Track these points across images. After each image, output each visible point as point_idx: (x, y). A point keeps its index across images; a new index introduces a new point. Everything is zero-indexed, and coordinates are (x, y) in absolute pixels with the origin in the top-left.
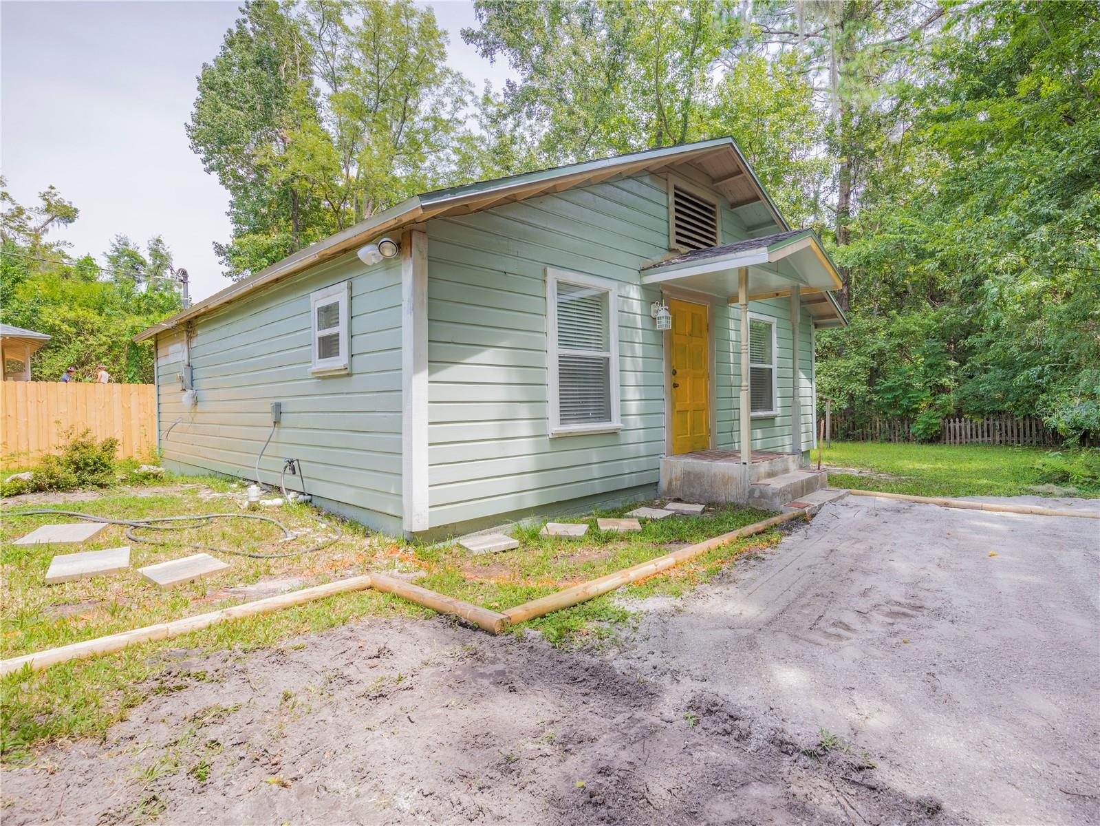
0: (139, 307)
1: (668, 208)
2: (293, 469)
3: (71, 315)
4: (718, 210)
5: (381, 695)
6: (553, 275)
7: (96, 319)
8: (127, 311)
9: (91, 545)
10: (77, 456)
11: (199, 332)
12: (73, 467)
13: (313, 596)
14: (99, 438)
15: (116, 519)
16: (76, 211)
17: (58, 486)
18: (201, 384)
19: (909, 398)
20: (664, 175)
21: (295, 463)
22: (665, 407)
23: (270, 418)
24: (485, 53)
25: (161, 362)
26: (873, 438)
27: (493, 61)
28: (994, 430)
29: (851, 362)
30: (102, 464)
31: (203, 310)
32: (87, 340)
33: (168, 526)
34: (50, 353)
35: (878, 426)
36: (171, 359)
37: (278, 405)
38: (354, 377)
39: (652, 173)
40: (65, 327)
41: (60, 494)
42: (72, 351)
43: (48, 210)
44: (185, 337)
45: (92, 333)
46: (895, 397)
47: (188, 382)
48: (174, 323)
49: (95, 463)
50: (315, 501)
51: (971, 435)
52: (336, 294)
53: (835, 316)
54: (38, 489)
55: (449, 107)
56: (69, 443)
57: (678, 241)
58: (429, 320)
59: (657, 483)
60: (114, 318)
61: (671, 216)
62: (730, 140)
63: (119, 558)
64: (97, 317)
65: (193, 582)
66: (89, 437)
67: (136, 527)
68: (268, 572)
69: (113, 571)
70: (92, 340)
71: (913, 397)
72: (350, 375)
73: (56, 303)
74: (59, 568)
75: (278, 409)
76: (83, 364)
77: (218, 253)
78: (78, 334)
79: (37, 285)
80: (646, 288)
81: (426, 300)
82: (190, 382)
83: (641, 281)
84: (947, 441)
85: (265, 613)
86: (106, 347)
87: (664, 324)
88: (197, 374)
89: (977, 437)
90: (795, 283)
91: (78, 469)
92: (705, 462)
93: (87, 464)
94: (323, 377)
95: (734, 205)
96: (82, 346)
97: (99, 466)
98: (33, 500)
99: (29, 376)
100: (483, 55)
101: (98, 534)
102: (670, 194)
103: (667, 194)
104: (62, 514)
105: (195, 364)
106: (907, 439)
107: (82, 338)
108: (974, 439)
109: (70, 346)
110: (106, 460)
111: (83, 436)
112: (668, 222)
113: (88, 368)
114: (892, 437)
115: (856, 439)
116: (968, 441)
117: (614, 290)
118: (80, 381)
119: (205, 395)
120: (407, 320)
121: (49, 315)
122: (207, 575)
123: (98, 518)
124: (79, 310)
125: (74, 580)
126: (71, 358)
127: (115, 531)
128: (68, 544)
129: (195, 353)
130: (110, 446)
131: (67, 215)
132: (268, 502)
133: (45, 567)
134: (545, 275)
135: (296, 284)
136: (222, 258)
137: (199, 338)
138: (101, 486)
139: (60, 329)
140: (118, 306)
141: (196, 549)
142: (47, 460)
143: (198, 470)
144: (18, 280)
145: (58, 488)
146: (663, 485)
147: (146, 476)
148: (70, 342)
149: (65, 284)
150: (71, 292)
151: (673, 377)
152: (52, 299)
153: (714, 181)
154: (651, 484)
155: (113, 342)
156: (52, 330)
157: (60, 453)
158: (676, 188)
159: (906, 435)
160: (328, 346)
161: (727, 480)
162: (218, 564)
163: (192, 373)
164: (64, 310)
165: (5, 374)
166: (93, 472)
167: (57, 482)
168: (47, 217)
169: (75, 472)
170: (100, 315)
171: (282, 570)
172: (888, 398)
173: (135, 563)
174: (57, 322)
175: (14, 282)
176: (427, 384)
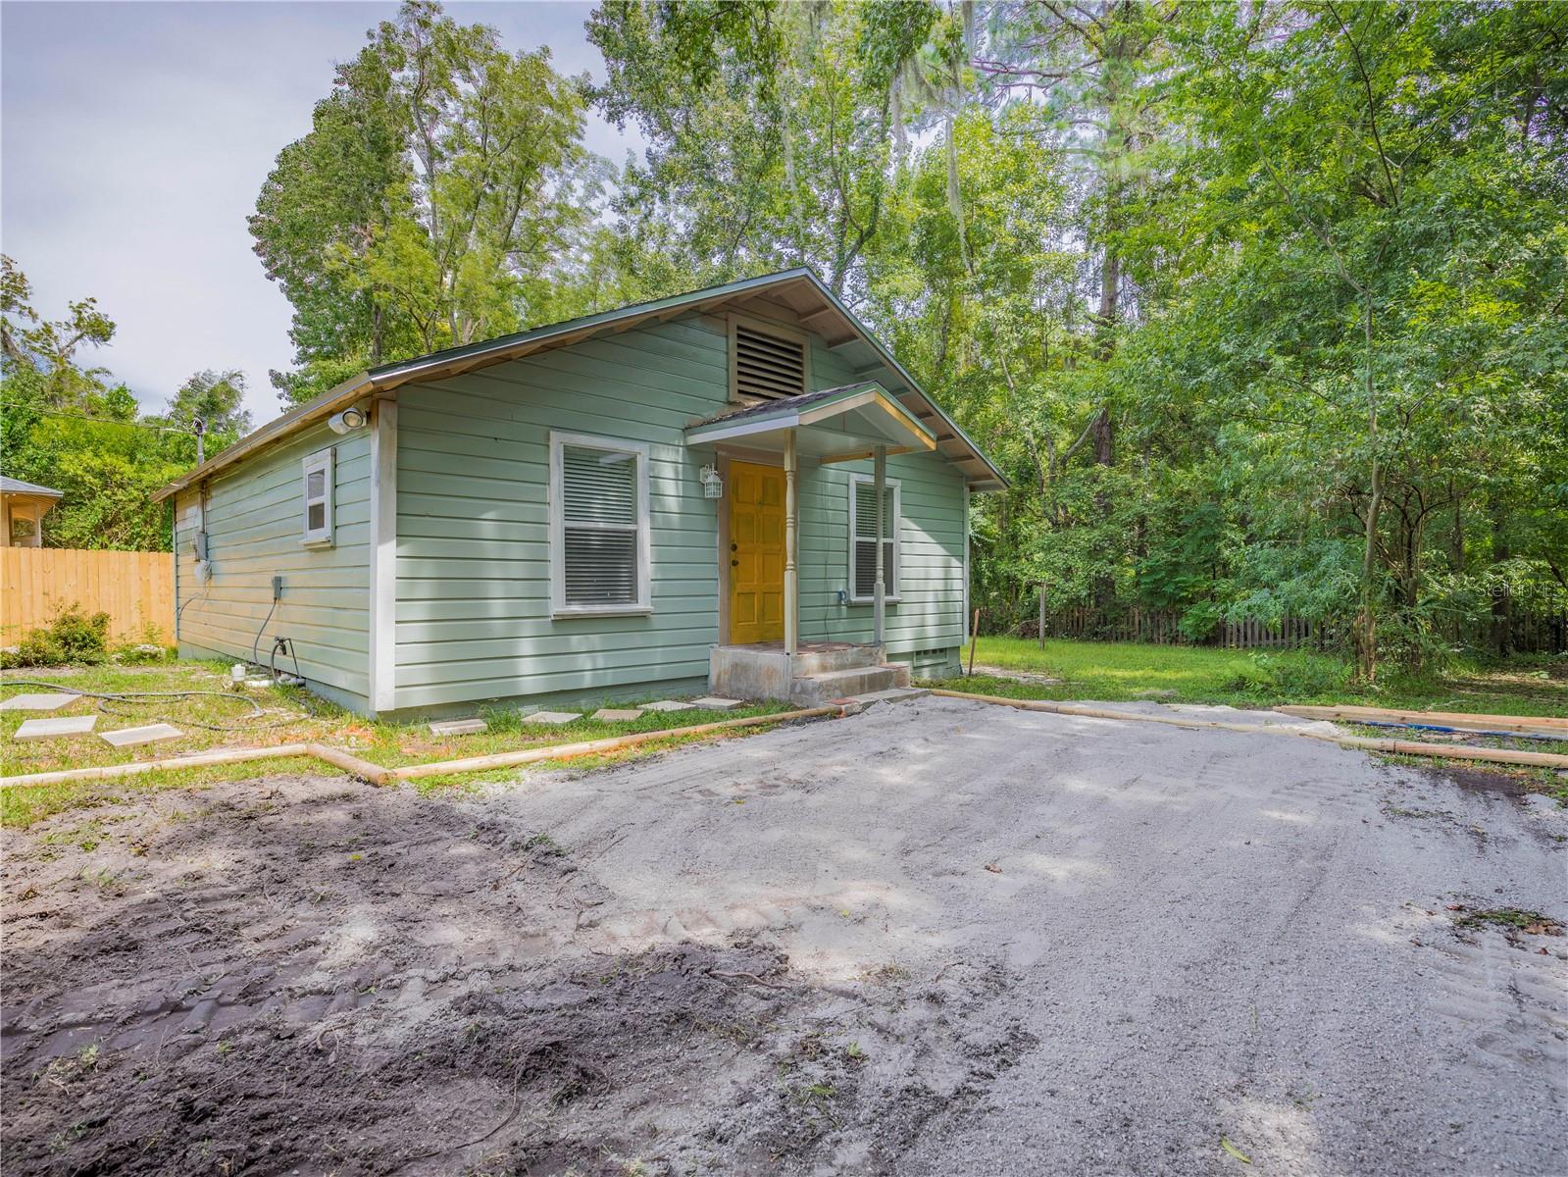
0: (179, 452)
1: (727, 353)
2: (284, 649)
3: (96, 463)
4: (807, 352)
5: (250, 818)
6: (558, 441)
7: (129, 470)
8: (164, 457)
9: (62, 712)
10: (64, 630)
11: (213, 494)
12: (60, 642)
13: (244, 757)
14: (89, 611)
15: (93, 692)
16: (112, 325)
17: (47, 661)
18: (215, 554)
19: (1176, 583)
20: (723, 315)
21: (287, 643)
22: (718, 588)
23: (271, 594)
24: (611, 117)
25: (180, 527)
26: (1128, 637)
27: (621, 127)
28: (1290, 630)
29: (1096, 533)
30: (92, 640)
31: (211, 470)
32: (115, 494)
33: (141, 700)
34: (68, 512)
35: (1137, 622)
36: (189, 524)
37: (278, 581)
38: (338, 550)
39: (704, 314)
40: (88, 478)
41: (46, 669)
42: (96, 508)
43: (77, 326)
44: (199, 499)
45: (121, 486)
46: (1155, 581)
47: (202, 553)
48: (185, 484)
49: (84, 639)
50: (309, 685)
51: (1260, 635)
52: (321, 460)
53: (989, 477)
54: (25, 663)
55: (581, 192)
56: (59, 616)
57: (740, 392)
58: (398, 492)
59: (707, 676)
60: (147, 467)
61: (731, 363)
62: (805, 271)
63: (85, 724)
64: (128, 466)
65: (145, 746)
66: (78, 612)
67: (109, 700)
68: (220, 742)
69: (77, 734)
70: (120, 495)
71: (1179, 582)
72: (333, 548)
73: (78, 448)
74: (28, 729)
75: (278, 585)
76: (110, 525)
77: (275, 385)
78: (105, 486)
79: (56, 424)
80: (691, 450)
81: (394, 471)
82: (205, 552)
83: (685, 441)
84: (1228, 644)
85: (194, 767)
86: (138, 504)
87: (713, 491)
88: (212, 543)
89: (1268, 638)
90: (879, 443)
91: (67, 643)
92: (753, 653)
93: (75, 640)
94: (315, 549)
95: (831, 343)
96: (109, 502)
97: (88, 642)
98: (18, 674)
99: (40, 542)
100: (608, 121)
101: (71, 704)
102: (730, 337)
103: (727, 337)
104: (41, 686)
105: (211, 529)
106: (1174, 640)
107: (109, 493)
108: (1264, 642)
109: (94, 502)
110: (95, 635)
111: (73, 610)
112: (727, 370)
113: (115, 530)
114: (1155, 636)
115: (1106, 638)
116: (1256, 644)
117: (642, 453)
118: (106, 547)
119: (221, 567)
120: (374, 492)
121: (70, 464)
122: (160, 740)
123: (75, 691)
124: (106, 457)
125: (41, 740)
126: (95, 518)
127: (87, 702)
128: (40, 711)
129: (212, 518)
130: (101, 621)
131: (100, 331)
132: (255, 684)
133: (16, 728)
134: (549, 439)
135: (294, 446)
136: (281, 390)
137: (214, 500)
138: (90, 663)
139: (83, 482)
140: (154, 451)
141: (161, 720)
142: (34, 634)
143: (211, 654)
144: (34, 420)
145: (45, 663)
146: (713, 679)
147: (142, 656)
148: (94, 497)
149: (91, 422)
150: (97, 434)
151: (733, 553)
152: (75, 443)
153: (800, 316)
154: (698, 677)
155: (146, 497)
156: (74, 482)
157: (49, 627)
158: (739, 328)
159: (1173, 634)
160: (316, 516)
161: (771, 673)
162: (178, 733)
163: (207, 541)
164: (87, 456)
165: (11, 538)
166: (80, 648)
167: (44, 657)
168: (75, 333)
169: (63, 647)
170: (131, 462)
171: (233, 742)
172: (1146, 583)
173: (96, 729)
174: (79, 472)
175: (29, 423)
176: (395, 559)
